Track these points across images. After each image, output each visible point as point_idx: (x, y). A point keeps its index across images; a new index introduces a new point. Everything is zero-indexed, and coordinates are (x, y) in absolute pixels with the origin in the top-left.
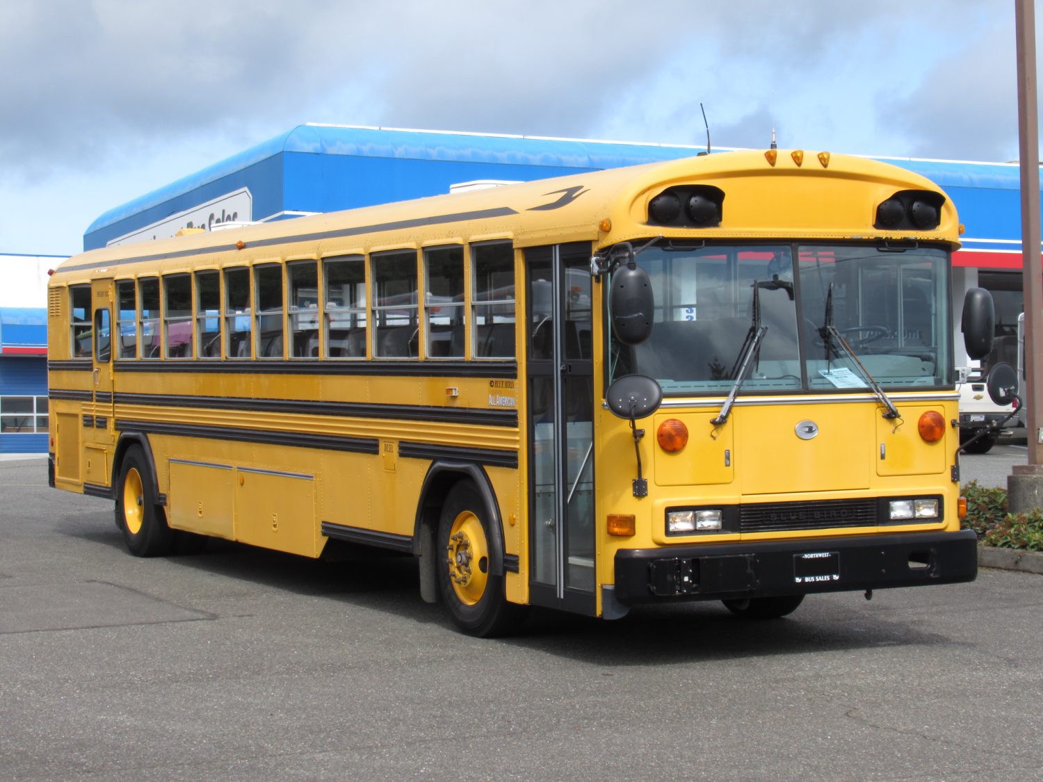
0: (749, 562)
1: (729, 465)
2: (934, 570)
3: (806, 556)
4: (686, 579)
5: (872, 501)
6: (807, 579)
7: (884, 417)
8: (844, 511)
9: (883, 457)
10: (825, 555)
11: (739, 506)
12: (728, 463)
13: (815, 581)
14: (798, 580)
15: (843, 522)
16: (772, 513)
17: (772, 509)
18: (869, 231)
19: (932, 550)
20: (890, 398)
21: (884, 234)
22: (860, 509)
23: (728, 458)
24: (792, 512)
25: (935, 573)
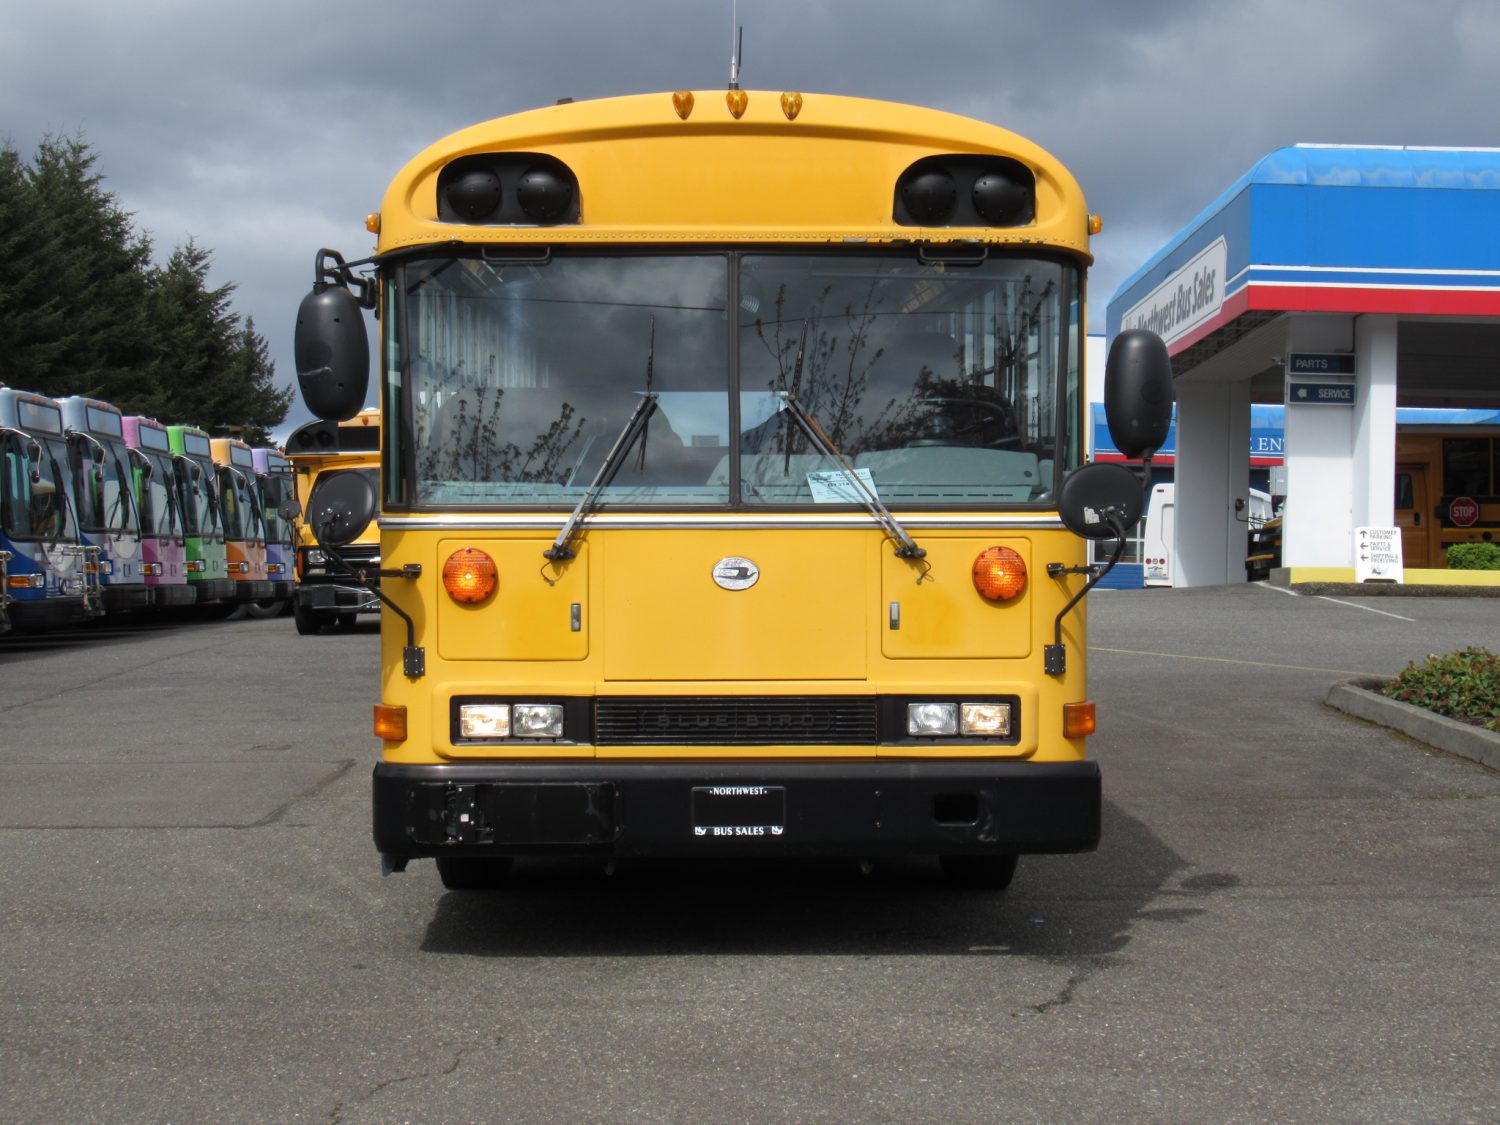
0: (590, 796)
1: (579, 630)
2: (987, 828)
3: (717, 791)
4: (465, 818)
5: (870, 701)
6: (718, 831)
7: (897, 555)
8: (808, 716)
9: (894, 625)
10: (757, 790)
11: (593, 699)
12: (576, 625)
13: (734, 835)
14: (700, 831)
15: (807, 735)
16: (662, 714)
17: (662, 708)
18: (884, 228)
19: (983, 793)
20: (900, 523)
21: (913, 233)
22: (840, 714)
23: (576, 617)
24: (702, 714)
25: (988, 834)
